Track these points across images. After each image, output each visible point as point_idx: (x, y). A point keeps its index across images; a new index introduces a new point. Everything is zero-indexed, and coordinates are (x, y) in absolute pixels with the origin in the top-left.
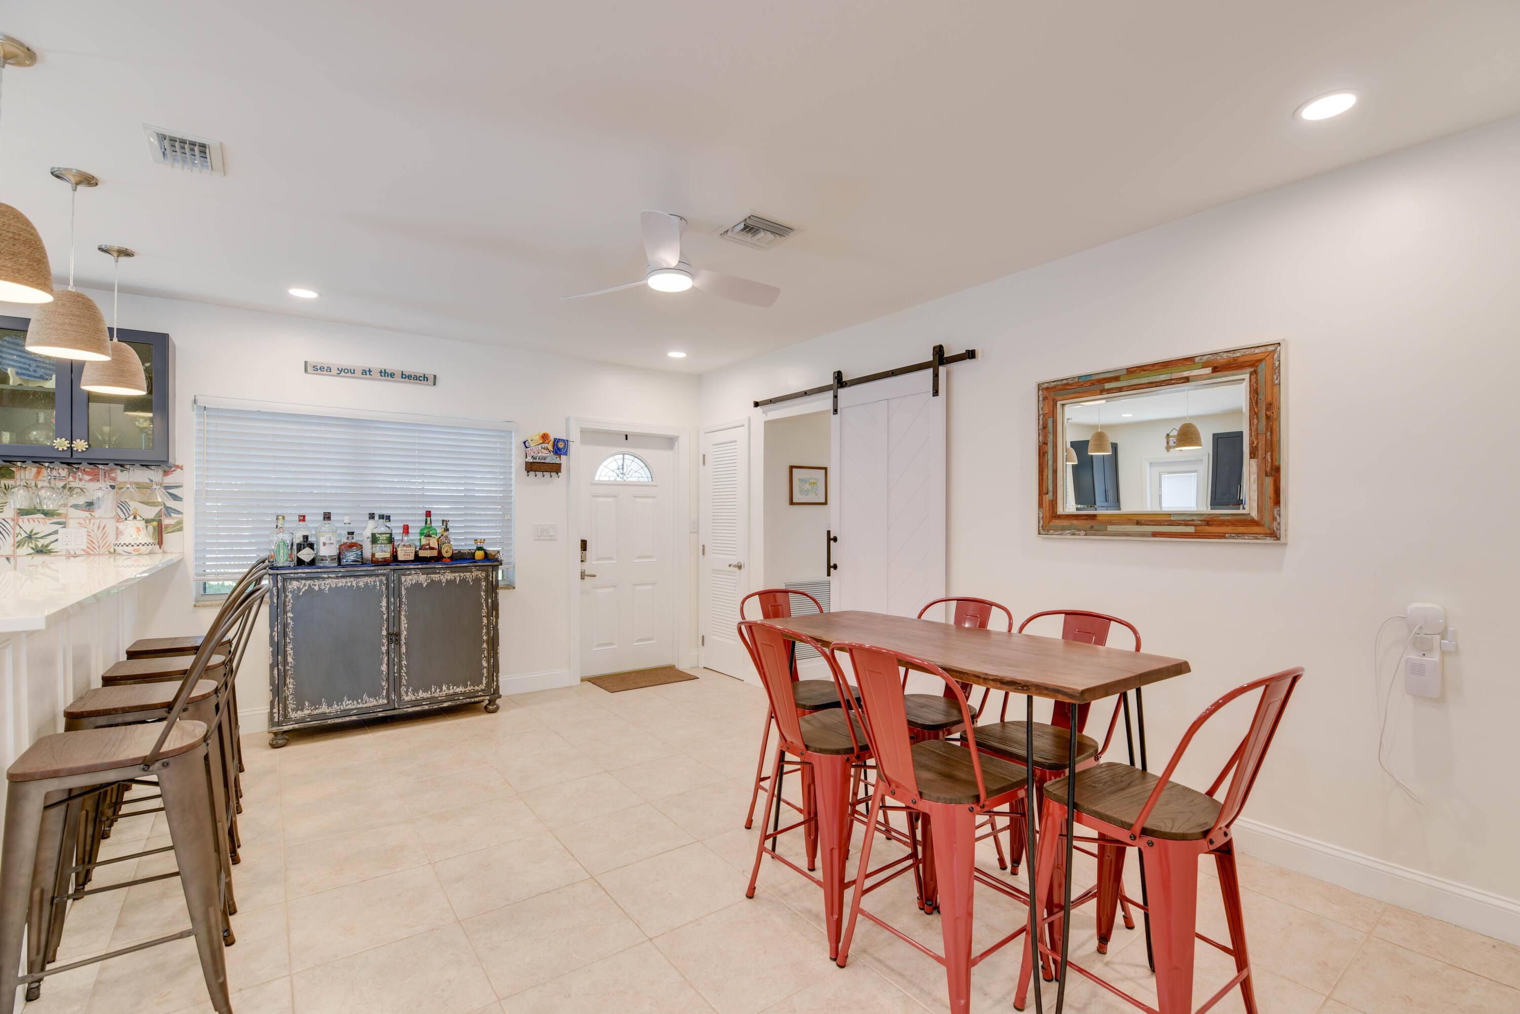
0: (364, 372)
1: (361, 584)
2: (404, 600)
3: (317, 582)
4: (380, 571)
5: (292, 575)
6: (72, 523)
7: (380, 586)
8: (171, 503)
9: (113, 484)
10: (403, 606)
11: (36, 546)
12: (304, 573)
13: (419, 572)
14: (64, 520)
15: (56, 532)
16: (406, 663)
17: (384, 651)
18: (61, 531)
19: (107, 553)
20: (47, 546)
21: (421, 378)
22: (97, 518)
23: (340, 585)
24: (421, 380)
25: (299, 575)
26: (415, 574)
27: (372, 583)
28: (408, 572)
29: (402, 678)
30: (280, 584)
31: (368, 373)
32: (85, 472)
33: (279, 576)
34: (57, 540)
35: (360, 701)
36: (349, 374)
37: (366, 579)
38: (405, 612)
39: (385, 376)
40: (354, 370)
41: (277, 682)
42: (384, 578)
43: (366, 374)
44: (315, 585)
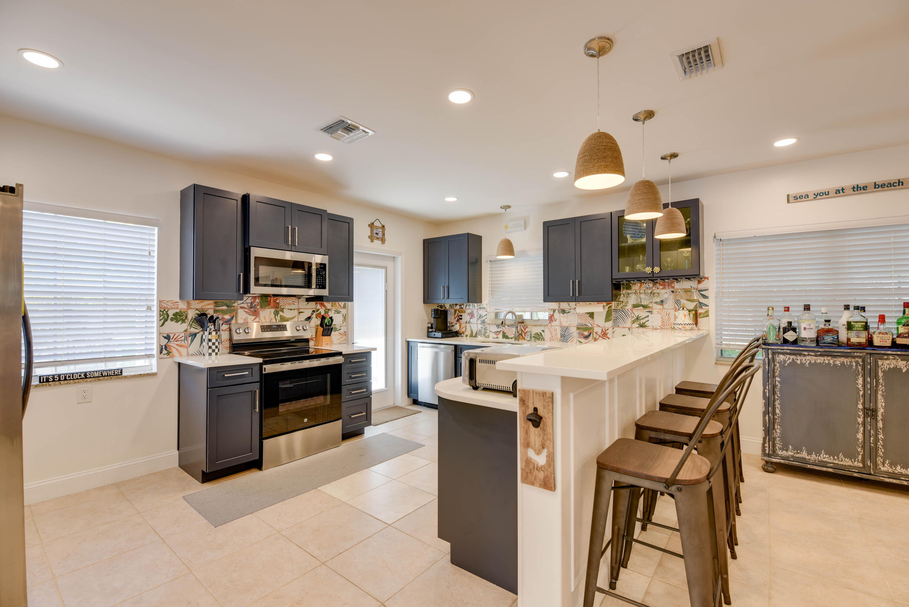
0: (838, 191)
1: (838, 363)
2: (881, 381)
3: (799, 358)
4: (856, 354)
5: (780, 350)
6: (655, 311)
7: (856, 366)
8: (702, 300)
9: (673, 290)
10: (880, 386)
11: (640, 323)
12: (788, 350)
13: (898, 358)
14: (651, 310)
15: (648, 316)
16: (882, 437)
17: (860, 422)
18: (650, 316)
19: (670, 328)
20: (644, 323)
21: (895, 184)
22: (666, 309)
23: (819, 361)
24: (896, 186)
25: (785, 351)
26: (892, 359)
27: (848, 363)
28: (886, 357)
29: (879, 450)
30: (770, 356)
31: (841, 191)
32: (660, 284)
33: (769, 350)
34: (648, 321)
35: (836, 457)
36: (824, 196)
37: (842, 359)
38: (883, 392)
39: (857, 190)
40: (828, 192)
41: (768, 426)
42: (860, 360)
43: (839, 193)
44: (798, 360)
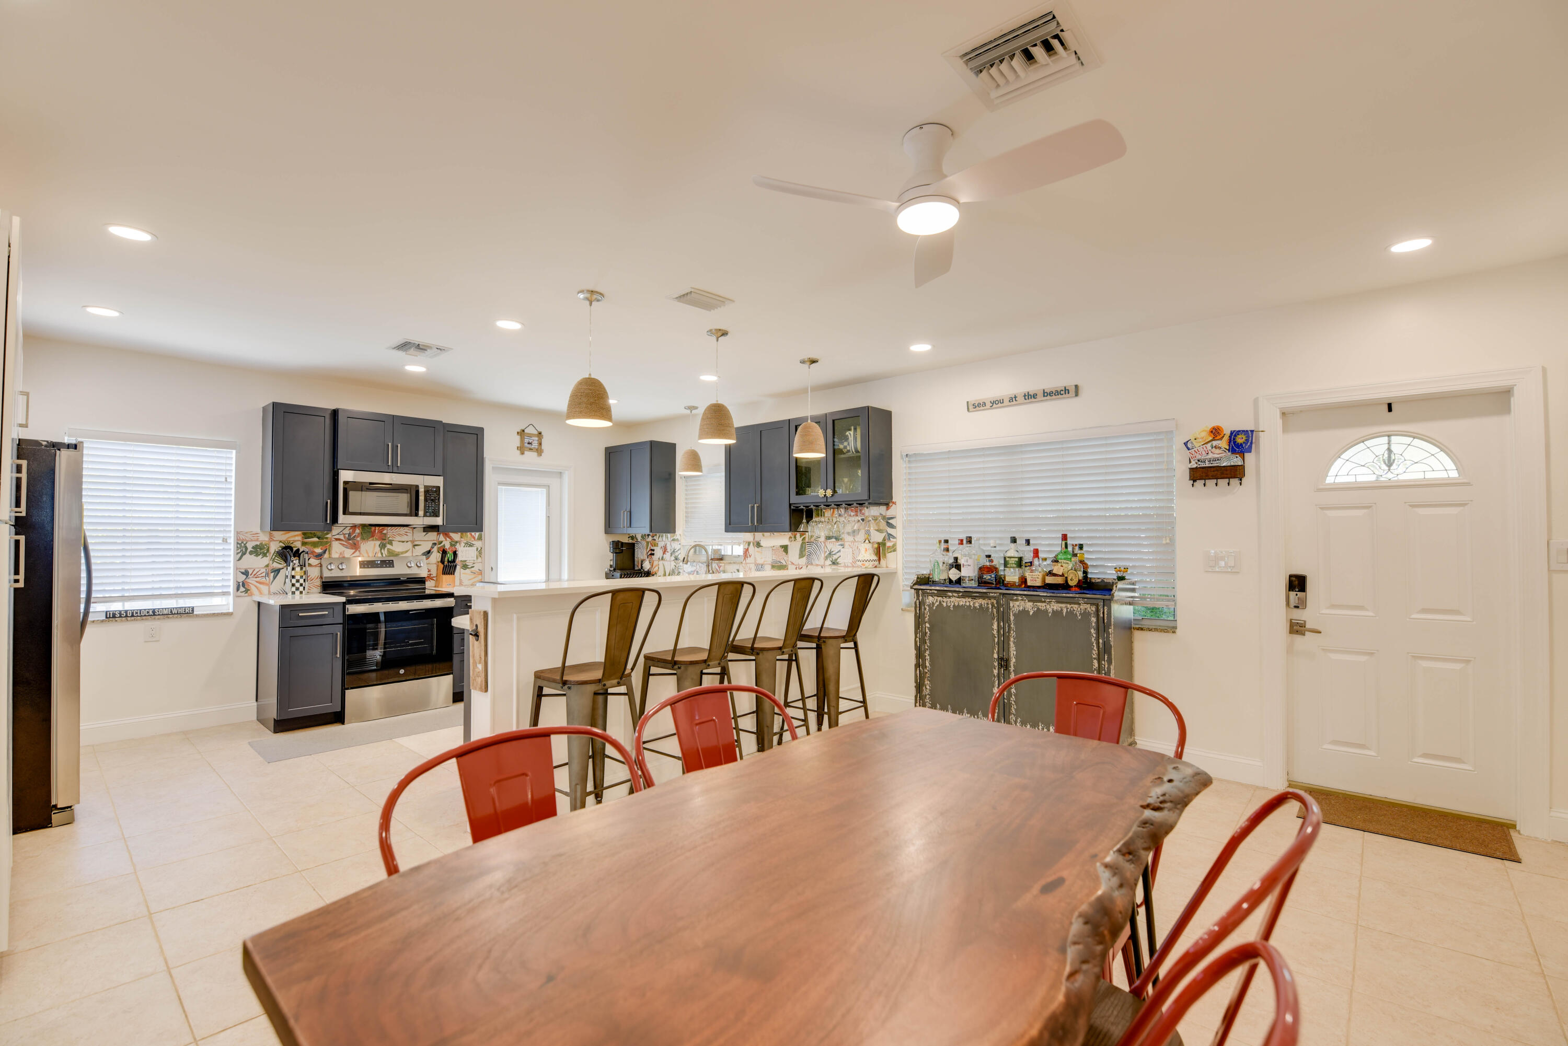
0: (1011, 400)
1: (977, 605)
2: (1012, 626)
3: (945, 599)
4: (992, 594)
7: (992, 608)
8: (890, 531)
9: (863, 517)
10: (1012, 632)
11: (832, 559)
14: (842, 543)
15: (840, 551)
17: (996, 675)
18: (842, 550)
20: (836, 560)
21: (1062, 392)
22: (856, 542)
23: (961, 604)
24: (1063, 394)
26: (1021, 600)
27: (986, 605)
28: (1015, 598)
29: (1012, 707)
31: (1014, 399)
32: (852, 510)
34: (840, 556)
36: (1000, 405)
37: (981, 601)
38: (1014, 638)
39: (1028, 399)
40: (1003, 400)
42: (995, 602)
43: (1013, 401)
44: (958, 603)
